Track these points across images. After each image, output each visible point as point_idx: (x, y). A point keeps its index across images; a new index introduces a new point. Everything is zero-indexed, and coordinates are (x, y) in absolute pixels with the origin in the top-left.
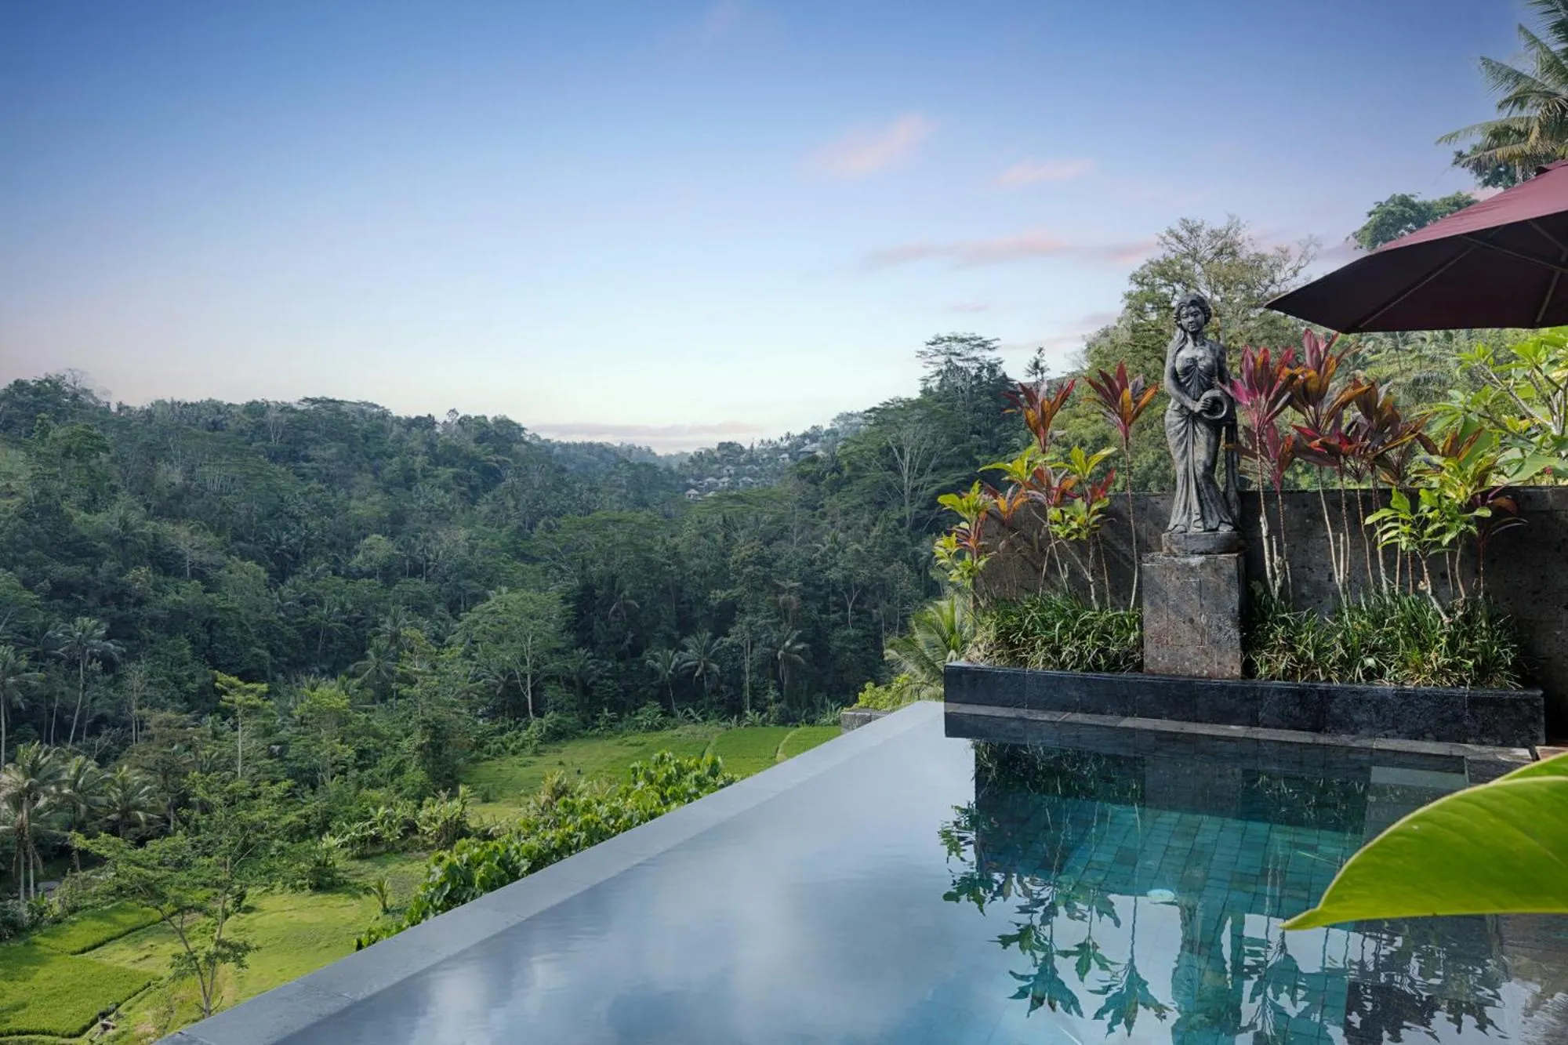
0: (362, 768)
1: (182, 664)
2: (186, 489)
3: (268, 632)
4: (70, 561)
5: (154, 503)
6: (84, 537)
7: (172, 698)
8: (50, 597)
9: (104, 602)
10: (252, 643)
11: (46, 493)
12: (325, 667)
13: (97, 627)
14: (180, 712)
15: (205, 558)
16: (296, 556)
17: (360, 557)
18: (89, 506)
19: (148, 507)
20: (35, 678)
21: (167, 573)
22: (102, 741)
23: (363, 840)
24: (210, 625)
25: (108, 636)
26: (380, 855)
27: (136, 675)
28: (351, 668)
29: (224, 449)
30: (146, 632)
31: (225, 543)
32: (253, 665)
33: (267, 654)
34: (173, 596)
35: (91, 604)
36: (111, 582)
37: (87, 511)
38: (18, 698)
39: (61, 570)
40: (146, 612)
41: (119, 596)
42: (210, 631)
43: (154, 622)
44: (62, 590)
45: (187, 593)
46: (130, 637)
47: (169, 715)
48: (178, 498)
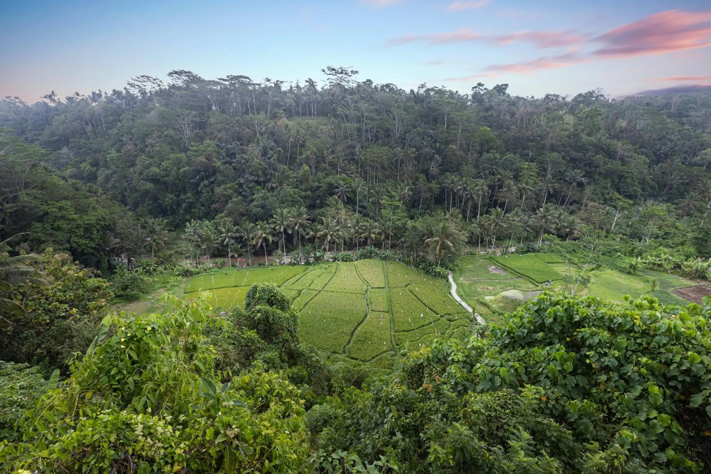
0: (664, 239)
1: (606, 188)
2: (626, 129)
3: (643, 182)
4: (577, 151)
5: (613, 133)
6: (584, 144)
7: (599, 199)
8: (569, 162)
9: (585, 165)
10: (635, 185)
11: (576, 130)
12: (665, 199)
13: (581, 173)
14: (599, 203)
15: (626, 154)
16: (666, 155)
17: (699, 158)
18: (589, 135)
19: (610, 135)
20: (556, 185)
21: (610, 158)
22: (572, 208)
23: (654, 264)
24: (620, 177)
25: (584, 176)
26: (660, 271)
27: (588, 190)
28: (676, 201)
29: (646, 113)
30: (597, 177)
31: (636, 149)
32: (633, 193)
33: (640, 190)
34: (610, 166)
35: (581, 165)
36: (590, 159)
37: (588, 136)
38: (551, 191)
39: (574, 154)
40: (598, 170)
41: (590, 164)
42: (620, 179)
43: (600, 174)
44: (573, 160)
45: (616, 165)
46: (591, 178)
47: (596, 204)
48: (622, 132)
